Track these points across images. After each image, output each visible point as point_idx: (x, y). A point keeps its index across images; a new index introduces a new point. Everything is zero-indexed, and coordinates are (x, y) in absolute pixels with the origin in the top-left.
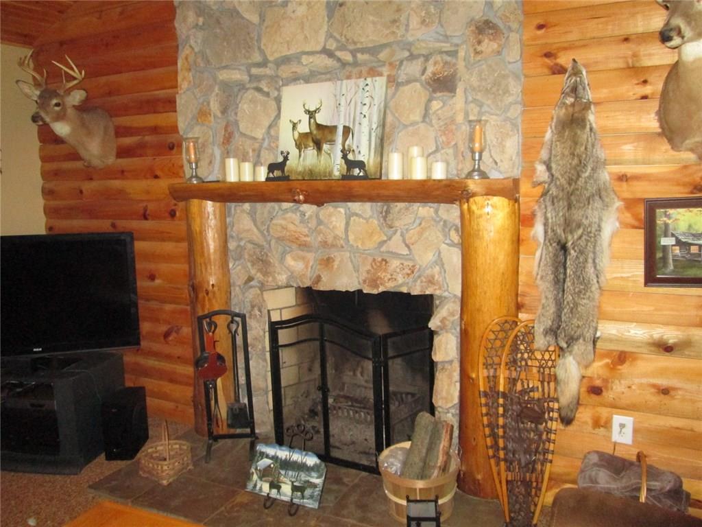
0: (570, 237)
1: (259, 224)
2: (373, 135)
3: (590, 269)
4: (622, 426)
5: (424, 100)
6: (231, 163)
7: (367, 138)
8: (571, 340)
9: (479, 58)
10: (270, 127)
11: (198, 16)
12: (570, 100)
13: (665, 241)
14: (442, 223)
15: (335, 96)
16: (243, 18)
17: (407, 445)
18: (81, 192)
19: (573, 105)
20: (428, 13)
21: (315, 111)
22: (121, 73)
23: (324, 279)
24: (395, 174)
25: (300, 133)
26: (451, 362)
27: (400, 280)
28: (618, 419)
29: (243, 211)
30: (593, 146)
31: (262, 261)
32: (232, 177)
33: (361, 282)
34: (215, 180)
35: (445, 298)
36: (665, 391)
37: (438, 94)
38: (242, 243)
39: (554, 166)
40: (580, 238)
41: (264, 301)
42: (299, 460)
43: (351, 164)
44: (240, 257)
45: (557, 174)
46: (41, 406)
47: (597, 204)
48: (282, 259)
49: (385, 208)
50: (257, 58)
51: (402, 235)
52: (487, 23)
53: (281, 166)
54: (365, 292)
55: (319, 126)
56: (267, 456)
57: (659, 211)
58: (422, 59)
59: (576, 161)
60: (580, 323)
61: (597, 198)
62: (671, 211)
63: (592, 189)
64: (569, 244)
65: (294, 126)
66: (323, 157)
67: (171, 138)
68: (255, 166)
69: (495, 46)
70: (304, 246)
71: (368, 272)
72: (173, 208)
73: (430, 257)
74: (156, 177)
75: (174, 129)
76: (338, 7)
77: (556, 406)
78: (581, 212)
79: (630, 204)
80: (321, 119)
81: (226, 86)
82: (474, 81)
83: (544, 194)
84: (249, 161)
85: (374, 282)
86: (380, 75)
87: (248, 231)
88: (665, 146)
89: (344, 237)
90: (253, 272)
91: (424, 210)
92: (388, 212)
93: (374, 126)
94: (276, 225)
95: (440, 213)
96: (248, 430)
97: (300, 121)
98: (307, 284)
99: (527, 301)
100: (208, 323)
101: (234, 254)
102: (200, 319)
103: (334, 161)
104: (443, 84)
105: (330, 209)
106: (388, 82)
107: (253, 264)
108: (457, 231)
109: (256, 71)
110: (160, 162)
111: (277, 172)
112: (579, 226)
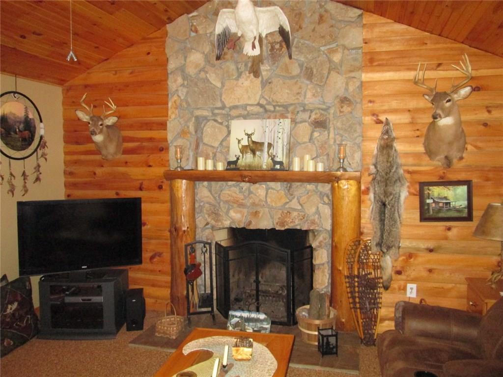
0: (387, 200)
1: (213, 193)
2: (285, 148)
3: (396, 215)
4: (412, 289)
5: (310, 132)
6: (201, 160)
7: (281, 149)
8: (389, 248)
9: (342, 114)
10: (223, 141)
11: (184, 80)
12: (386, 137)
13: (428, 201)
14: (319, 193)
15: (263, 127)
16: (211, 84)
17: (308, 307)
18: (95, 174)
19: (387, 139)
20: (316, 91)
21: (251, 134)
22: (127, 106)
23: (253, 223)
24: (296, 168)
25: (242, 146)
26: (323, 264)
27: (297, 222)
28: (409, 286)
29: (203, 186)
30: (396, 157)
31: (215, 213)
32: (201, 167)
33: (275, 223)
34: (190, 168)
35: (321, 231)
36: (430, 271)
37: (317, 129)
38: (202, 204)
39: (378, 166)
40: (392, 200)
41: (214, 236)
42: (256, 317)
44: (201, 211)
45: (380, 170)
46: (90, 300)
47: (398, 184)
48: (227, 213)
49: (289, 185)
50: (219, 105)
51: (298, 199)
52: (345, 98)
53: (235, 162)
54: (277, 229)
55: (254, 142)
56: (236, 317)
57: (426, 188)
58: (309, 112)
59: (389, 164)
60: (393, 240)
61: (398, 181)
62: (431, 188)
63: (396, 177)
64: (387, 203)
65: (239, 141)
67: (162, 145)
69: (349, 109)
70: (241, 205)
71: (279, 218)
72: (161, 184)
73: (314, 210)
74: (150, 166)
75: (166, 140)
76: (268, 84)
77: (381, 281)
78: (391, 188)
79: (412, 183)
80: (255, 138)
81: (197, 118)
82: (339, 125)
83: (374, 179)
84: (210, 159)
85: (282, 224)
86: (287, 118)
87: (208, 197)
88: (427, 159)
89: (265, 200)
90: (209, 220)
91: (310, 187)
92: (290, 187)
93: (285, 144)
94: (225, 194)
95: (318, 188)
96: (210, 309)
97: (242, 139)
98: (242, 226)
99: (365, 231)
100: (191, 248)
101: (197, 210)
102: (186, 246)
103: (264, 161)
104: (320, 124)
105: (257, 185)
106: (291, 121)
107: (209, 215)
108: (328, 197)
109: (216, 111)
110: (153, 158)
111: (232, 165)
112: (391, 194)
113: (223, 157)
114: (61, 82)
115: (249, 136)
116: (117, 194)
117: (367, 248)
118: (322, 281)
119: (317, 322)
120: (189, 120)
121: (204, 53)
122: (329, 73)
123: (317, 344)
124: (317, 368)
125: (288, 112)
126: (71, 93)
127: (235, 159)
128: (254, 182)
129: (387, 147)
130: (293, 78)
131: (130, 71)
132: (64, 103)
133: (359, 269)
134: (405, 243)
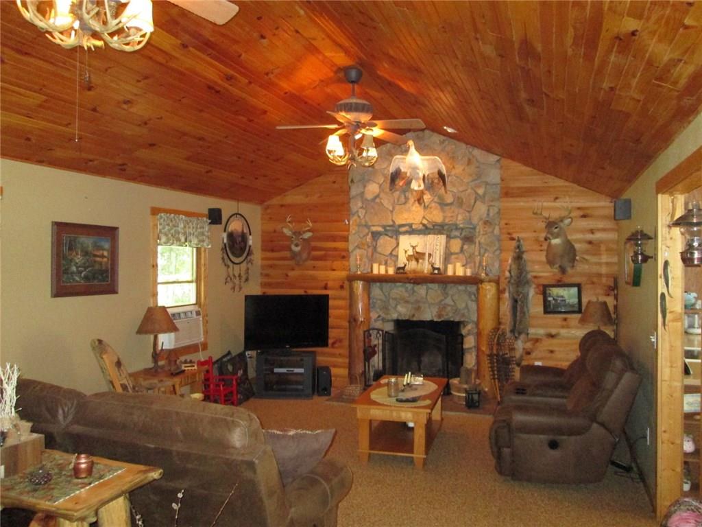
0: (518, 297)
1: (384, 292)
2: (442, 257)
5: (461, 245)
6: (375, 266)
7: (439, 258)
8: (520, 333)
9: (484, 233)
10: (392, 251)
11: (363, 203)
12: (518, 250)
13: (550, 299)
14: (468, 292)
15: (424, 241)
16: (385, 207)
17: (459, 379)
18: (287, 275)
19: (519, 252)
20: (465, 215)
21: (415, 246)
23: (416, 315)
24: (450, 273)
25: (408, 255)
26: (471, 348)
27: (450, 315)
29: (377, 286)
30: (525, 266)
31: (385, 308)
32: (375, 271)
33: (433, 316)
34: (367, 272)
35: (469, 322)
36: (552, 352)
37: (467, 243)
38: (375, 301)
39: (512, 272)
40: (522, 297)
43: (434, 269)
44: (374, 307)
45: (513, 275)
46: (293, 371)
47: (527, 286)
48: (395, 308)
49: (444, 286)
50: (391, 223)
51: (451, 297)
52: (487, 221)
53: (403, 268)
54: (435, 320)
55: (417, 253)
57: (547, 289)
58: (461, 230)
59: (520, 271)
60: (523, 327)
61: (527, 284)
62: (551, 289)
63: (525, 280)
64: (518, 300)
65: (406, 252)
66: (420, 265)
67: (344, 254)
68: (379, 265)
69: (490, 229)
70: (407, 302)
71: (437, 312)
72: (342, 285)
73: (464, 305)
74: (334, 270)
75: (347, 250)
76: (429, 209)
77: (514, 359)
78: (522, 289)
79: (538, 286)
80: (418, 249)
81: (373, 233)
82: (483, 241)
83: (509, 282)
84: (383, 265)
85: (439, 316)
86: (443, 234)
87: (380, 295)
88: (548, 267)
89: (425, 298)
90: (381, 313)
91: (461, 288)
92: (446, 288)
93: (442, 254)
94: (394, 293)
95: (467, 288)
97: (408, 250)
98: (407, 318)
99: (503, 321)
100: (367, 334)
101: (372, 305)
102: (365, 332)
103: (425, 267)
104: (468, 239)
105: (420, 286)
106: (447, 237)
107: (381, 310)
108: (475, 296)
109: (388, 228)
110: (337, 264)
111: (400, 270)
112: (521, 293)
113: (393, 263)
114: (261, 202)
115: (414, 248)
116: (305, 292)
117: (504, 334)
118: (470, 360)
119: (465, 386)
120: (368, 234)
121: (378, 184)
122: (475, 202)
123: (464, 403)
124: (465, 414)
125: (443, 229)
126: (269, 211)
127: (403, 265)
128: (418, 284)
129: (518, 258)
130: (447, 205)
131: (319, 195)
132: (262, 219)
133: (497, 350)
134: (532, 331)
